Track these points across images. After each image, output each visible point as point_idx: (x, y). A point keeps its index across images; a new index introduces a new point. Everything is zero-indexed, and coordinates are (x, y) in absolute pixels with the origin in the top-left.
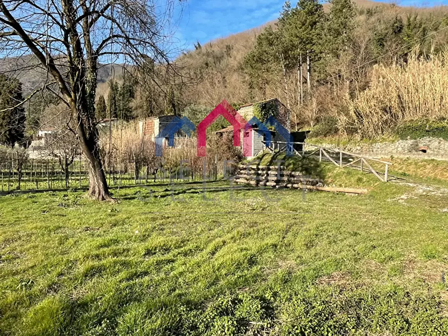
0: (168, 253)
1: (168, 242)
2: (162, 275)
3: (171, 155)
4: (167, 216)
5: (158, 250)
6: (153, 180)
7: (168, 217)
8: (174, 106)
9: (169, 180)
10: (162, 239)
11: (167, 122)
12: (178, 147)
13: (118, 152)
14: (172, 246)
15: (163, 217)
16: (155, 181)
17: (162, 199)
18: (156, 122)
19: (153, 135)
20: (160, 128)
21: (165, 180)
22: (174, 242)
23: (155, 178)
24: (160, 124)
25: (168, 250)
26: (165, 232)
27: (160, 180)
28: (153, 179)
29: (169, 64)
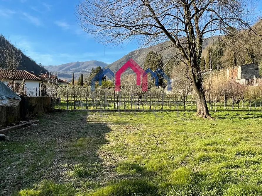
0: (254, 157)
1: (253, 149)
2: (251, 170)
3: (250, 90)
4: (250, 132)
5: (245, 154)
6: (237, 107)
7: (251, 133)
8: (253, 56)
9: (249, 108)
10: (248, 146)
11: (247, 68)
12: (256, 85)
13: (213, 89)
14: (257, 152)
15: (247, 132)
16: (238, 108)
17: (245, 120)
18: (239, 69)
19: (237, 78)
20: (242, 73)
21: (246, 107)
22: (258, 150)
23: (239, 106)
24: (242, 70)
25: (253, 154)
26: (249, 142)
27: (242, 107)
29: (250, 29)
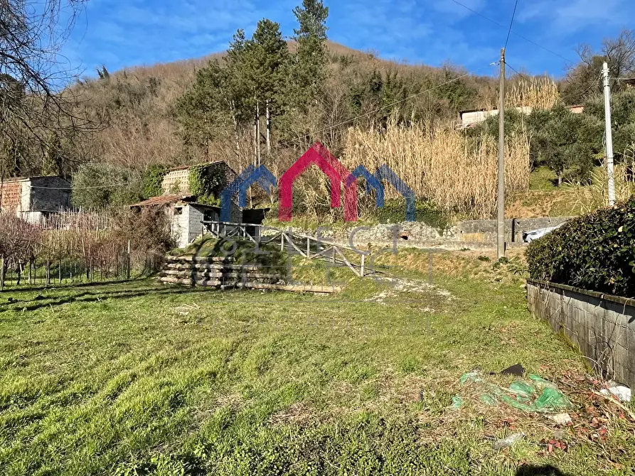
0: (32, 404)
1: (33, 385)
2: (17, 443)
3: (50, 238)
4: (35, 341)
5: (12, 402)
6: (16, 282)
7: (38, 343)
8: (59, 161)
9: (45, 281)
10: (23, 381)
11: (46, 186)
12: (65, 228)
14: (41, 391)
15: (28, 344)
16: (18, 283)
17: (30, 313)
18: (26, 186)
19: (19, 206)
20: (32, 196)
21: (37, 281)
22: (45, 384)
23: (19, 279)
24: (33, 189)
25: (31, 399)
26: (28, 368)
27: (28, 281)
28: (14, 279)
29: (48, 94)
